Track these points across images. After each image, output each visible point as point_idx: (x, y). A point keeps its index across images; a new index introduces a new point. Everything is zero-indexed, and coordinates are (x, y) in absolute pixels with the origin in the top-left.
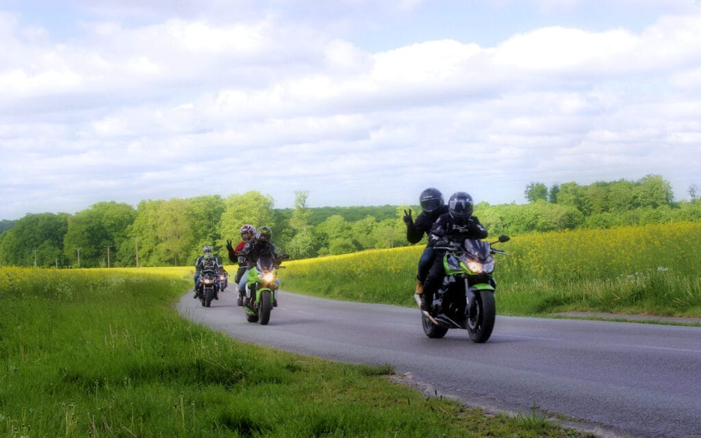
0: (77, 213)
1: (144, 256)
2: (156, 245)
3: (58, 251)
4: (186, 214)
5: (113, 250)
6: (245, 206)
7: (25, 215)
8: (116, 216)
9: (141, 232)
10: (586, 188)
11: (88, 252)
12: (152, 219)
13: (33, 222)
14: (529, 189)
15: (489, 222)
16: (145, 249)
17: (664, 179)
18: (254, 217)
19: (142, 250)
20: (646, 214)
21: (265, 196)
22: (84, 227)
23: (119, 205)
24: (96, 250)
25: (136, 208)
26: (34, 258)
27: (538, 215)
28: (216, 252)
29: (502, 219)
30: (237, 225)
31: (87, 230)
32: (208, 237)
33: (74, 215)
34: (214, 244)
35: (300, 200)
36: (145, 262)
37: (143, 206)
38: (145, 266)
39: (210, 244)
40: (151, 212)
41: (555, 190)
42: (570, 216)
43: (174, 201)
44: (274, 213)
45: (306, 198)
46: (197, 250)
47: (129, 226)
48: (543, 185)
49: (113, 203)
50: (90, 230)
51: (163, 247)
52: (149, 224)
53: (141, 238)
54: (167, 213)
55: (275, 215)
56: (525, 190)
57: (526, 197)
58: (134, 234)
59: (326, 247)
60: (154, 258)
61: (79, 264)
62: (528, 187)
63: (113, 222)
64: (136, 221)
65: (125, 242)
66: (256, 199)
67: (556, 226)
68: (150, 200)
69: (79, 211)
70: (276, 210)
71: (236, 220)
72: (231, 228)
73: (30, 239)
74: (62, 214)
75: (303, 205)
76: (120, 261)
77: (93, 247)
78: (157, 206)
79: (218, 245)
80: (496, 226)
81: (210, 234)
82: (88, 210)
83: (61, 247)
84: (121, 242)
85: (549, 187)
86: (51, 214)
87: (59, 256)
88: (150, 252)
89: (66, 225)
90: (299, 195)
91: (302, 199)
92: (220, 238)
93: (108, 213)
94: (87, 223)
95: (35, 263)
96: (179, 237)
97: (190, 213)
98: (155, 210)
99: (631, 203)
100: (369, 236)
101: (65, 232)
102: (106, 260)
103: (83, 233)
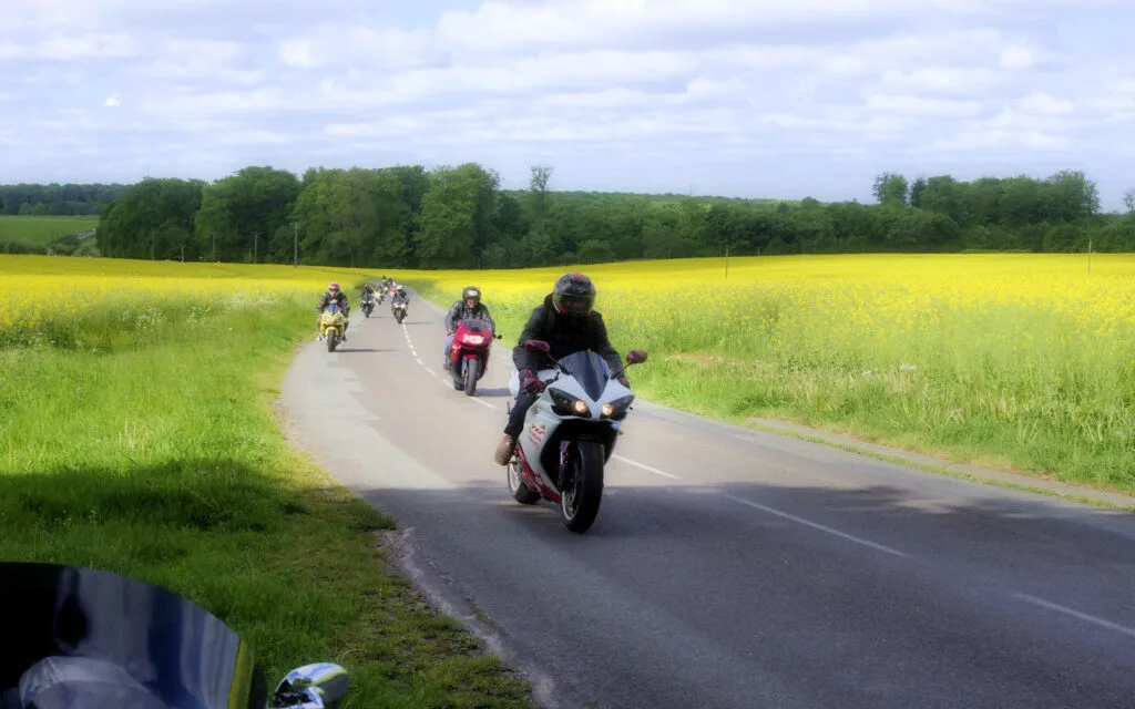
0: (216, 181)
1: (308, 249)
2: (326, 234)
3: (186, 235)
4: (371, 192)
5: (265, 237)
6: (458, 186)
7: (142, 180)
8: (273, 188)
9: (306, 214)
10: (965, 186)
11: (228, 239)
12: (323, 196)
13: (153, 190)
14: (881, 182)
15: (817, 227)
16: (311, 238)
17: (1086, 178)
18: (469, 203)
19: (305, 240)
20: (1055, 229)
21: (488, 172)
22: (225, 202)
23: (277, 173)
24: (240, 237)
25: (300, 179)
26: (151, 242)
27: (890, 221)
28: (411, 249)
29: (836, 225)
30: (443, 213)
31: (229, 207)
32: (400, 227)
33: (211, 183)
34: (409, 238)
35: (537, 180)
36: (309, 258)
37: (311, 176)
38: (307, 264)
39: (403, 236)
40: (323, 186)
41: (919, 186)
42: (938, 226)
43: (355, 171)
44: (499, 197)
45: (546, 177)
46: (383, 246)
47: (289, 204)
48: (901, 177)
49: (269, 168)
50: (234, 207)
51: (335, 237)
52: (317, 203)
53: (306, 222)
54: (345, 188)
55: (501, 200)
56: (874, 182)
57: (875, 194)
58: (296, 217)
59: (571, 251)
60: (323, 253)
61: (213, 255)
62: (879, 179)
63: (265, 197)
64: (300, 197)
65: (282, 228)
66: (474, 176)
67: (915, 240)
68: (321, 168)
69: (219, 178)
70: (502, 194)
71: (443, 205)
72: (435, 216)
73: (148, 214)
74: (194, 181)
75: (542, 187)
76: (273, 254)
77: (237, 230)
78: (331, 177)
79: (415, 239)
80: (827, 235)
81: (404, 223)
82: (231, 178)
83: (192, 228)
84: (277, 226)
85: (911, 181)
86: (179, 180)
87: (187, 242)
88: (317, 243)
89: (200, 196)
90: (537, 173)
91: (541, 177)
92: (418, 230)
93: (259, 183)
94: (230, 197)
95: (152, 250)
96: (359, 226)
97: (378, 190)
98: (329, 184)
99: (1032, 212)
100: (636, 239)
101: (198, 208)
102: (253, 252)
103: (223, 210)
